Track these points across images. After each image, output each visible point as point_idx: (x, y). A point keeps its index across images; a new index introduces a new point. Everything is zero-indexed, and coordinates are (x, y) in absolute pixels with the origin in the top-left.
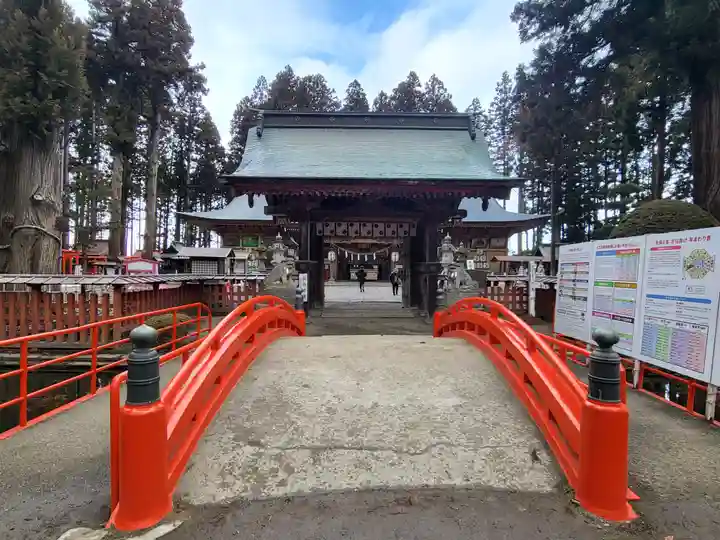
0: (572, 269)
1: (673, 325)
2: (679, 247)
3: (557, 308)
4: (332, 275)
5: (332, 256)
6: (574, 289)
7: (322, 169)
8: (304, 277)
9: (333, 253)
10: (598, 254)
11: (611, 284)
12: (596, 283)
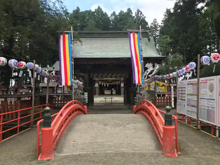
0: (180, 89)
1: (206, 108)
2: (206, 82)
3: (177, 104)
4: (97, 93)
5: (97, 85)
6: (182, 97)
7: (92, 54)
8: (86, 94)
9: (97, 84)
10: (188, 84)
11: (191, 95)
12: (187, 95)
